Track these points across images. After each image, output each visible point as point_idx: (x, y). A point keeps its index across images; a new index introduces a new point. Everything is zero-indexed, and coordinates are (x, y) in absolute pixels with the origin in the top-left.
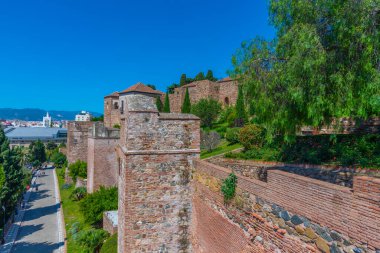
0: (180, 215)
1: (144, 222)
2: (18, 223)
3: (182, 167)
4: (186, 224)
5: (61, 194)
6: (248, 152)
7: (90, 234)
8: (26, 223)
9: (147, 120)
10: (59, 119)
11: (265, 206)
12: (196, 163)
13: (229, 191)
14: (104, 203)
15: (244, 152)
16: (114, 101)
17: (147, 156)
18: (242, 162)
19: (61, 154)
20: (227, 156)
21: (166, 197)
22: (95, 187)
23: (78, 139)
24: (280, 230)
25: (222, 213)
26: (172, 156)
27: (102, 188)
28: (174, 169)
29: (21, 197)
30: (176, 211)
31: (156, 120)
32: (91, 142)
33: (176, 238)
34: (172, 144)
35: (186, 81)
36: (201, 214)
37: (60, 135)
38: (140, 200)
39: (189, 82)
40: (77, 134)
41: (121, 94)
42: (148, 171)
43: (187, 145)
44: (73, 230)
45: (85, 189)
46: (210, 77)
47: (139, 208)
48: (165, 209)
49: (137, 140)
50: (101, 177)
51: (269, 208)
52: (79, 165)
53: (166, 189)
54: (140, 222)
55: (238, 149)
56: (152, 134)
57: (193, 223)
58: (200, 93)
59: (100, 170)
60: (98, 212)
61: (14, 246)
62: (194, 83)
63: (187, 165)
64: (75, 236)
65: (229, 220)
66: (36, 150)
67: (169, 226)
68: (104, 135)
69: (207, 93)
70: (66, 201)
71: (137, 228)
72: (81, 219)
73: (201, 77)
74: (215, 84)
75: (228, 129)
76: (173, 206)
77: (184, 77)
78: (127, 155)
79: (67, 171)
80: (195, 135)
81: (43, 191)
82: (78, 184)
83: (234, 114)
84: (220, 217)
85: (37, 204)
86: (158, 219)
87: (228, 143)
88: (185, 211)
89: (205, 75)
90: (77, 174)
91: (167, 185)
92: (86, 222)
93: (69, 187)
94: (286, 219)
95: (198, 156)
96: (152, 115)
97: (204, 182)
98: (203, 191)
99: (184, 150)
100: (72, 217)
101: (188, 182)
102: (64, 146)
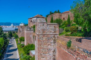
0: (53, 52)
1: (43, 54)
2: (7, 53)
3: (54, 38)
4: (55, 54)
5: (17, 46)
6: (73, 34)
7: (26, 57)
8: (9, 53)
9: (44, 25)
10: (15, 25)
11: (81, 49)
12: (58, 37)
13: (69, 45)
14: (30, 48)
15: (71, 34)
16: (31, 20)
17: (44, 35)
18: (71, 37)
19: (16, 35)
20: (66, 35)
21: (49, 47)
22: (27, 44)
23: (21, 31)
24: (85, 56)
25: (66, 51)
26: (51, 35)
27: (29, 44)
28: (51, 39)
29: (7, 46)
30: (52, 51)
31: (46, 25)
32: (25, 31)
33: (52, 58)
34: (51, 32)
35: (51, 13)
36: (59, 52)
37: (16, 29)
38: (42, 47)
39: (52, 14)
40: (21, 29)
41: (33, 18)
42: (44, 39)
43: (55, 32)
44: (21, 55)
45: (24, 45)
46: (59, 12)
47: (42, 50)
48: (49, 50)
49: (41, 31)
50: (28, 41)
51: (82, 50)
52: (22, 38)
53: (49, 44)
54: (42, 53)
55: (69, 33)
56: (45, 29)
57: (57, 54)
58: (56, 17)
59: (28, 39)
60: (28, 51)
61: (6, 59)
62: (54, 14)
63: (55, 38)
64: (22, 57)
65: (69, 53)
66: (10, 34)
67: (50, 55)
68: (29, 29)
69: (58, 17)
70: (19, 48)
71: (41, 55)
72: (23, 52)
73: (56, 12)
74: (60, 14)
75: (65, 27)
76: (51, 49)
77: (51, 12)
78: (38, 35)
79: (18, 39)
80: (57, 29)
81: (12, 45)
82: (22, 43)
83: (67, 23)
84: (66, 52)
85: (11, 48)
86: (47, 53)
87: (66, 31)
88: (55, 51)
89: (57, 12)
90: (21, 40)
91: (49, 43)
92: (25, 53)
93: (19, 44)
94: (87, 53)
95: (58, 35)
96: (45, 24)
97: (60, 43)
98: (60, 45)
99: (54, 33)
100: (21, 52)
101: (55, 42)
102: (17, 32)
